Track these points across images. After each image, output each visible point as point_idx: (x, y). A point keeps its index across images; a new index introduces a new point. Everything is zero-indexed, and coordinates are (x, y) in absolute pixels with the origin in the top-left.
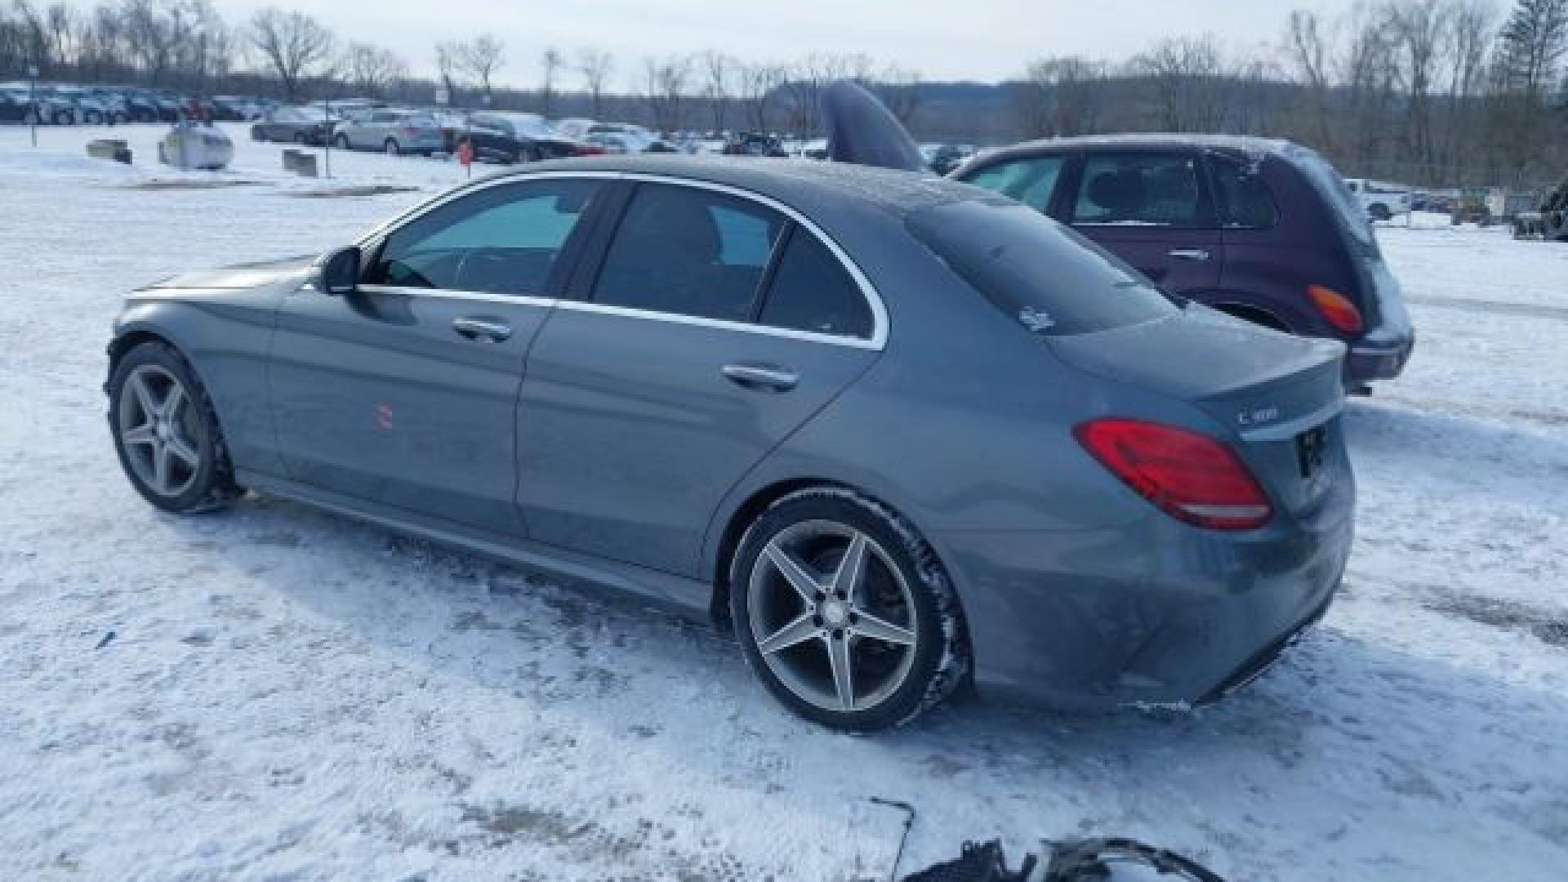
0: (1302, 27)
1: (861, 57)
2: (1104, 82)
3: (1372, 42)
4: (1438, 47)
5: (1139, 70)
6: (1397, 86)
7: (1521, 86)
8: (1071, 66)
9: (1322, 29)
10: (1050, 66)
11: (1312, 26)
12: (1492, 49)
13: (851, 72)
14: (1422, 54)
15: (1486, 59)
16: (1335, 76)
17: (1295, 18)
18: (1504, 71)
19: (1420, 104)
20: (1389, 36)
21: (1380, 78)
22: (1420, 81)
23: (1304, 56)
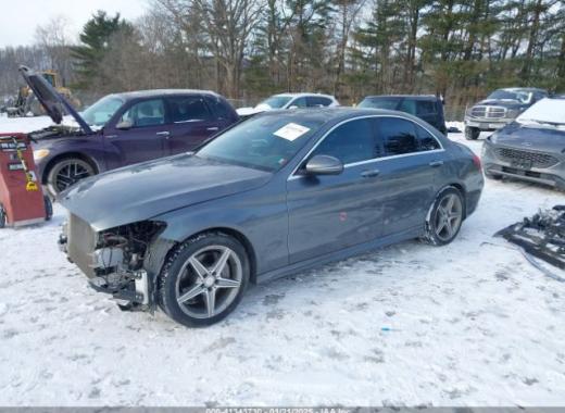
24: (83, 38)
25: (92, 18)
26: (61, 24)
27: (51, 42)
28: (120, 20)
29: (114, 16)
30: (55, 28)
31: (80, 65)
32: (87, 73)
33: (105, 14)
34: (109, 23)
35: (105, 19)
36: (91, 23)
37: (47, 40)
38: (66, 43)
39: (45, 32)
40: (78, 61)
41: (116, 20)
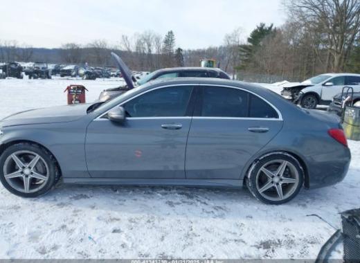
0: (125, 38)
1: (15, 41)
2: (81, 49)
3: (139, 43)
4: (152, 44)
5: (89, 46)
6: (145, 52)
7: (168, 52)
8: (73, 45)
9: (128, 39)
10: (68, 45)
11: (127, 39)
12: (162, 45)
13: (12, 45)
14: (149, 45)
15: (161, 47)
16: (133, 50)
17: (123, 36)
18: (165, 49)
19: (150, 55)
20: (142, 41)
21: (142, 50)
22: (150, 51)
23: (126, 45)
24: (249, 40)
25: (256, 28)
26: (239, 32)
27: (232, 43)
28: (273, 28)
29: (269, 26)
30: (236, 34)
31: (244, 55)
32: (246, 60)
33: (264, 25)
34: (266, 30)
35: (264, 28)
36: (255, 31)
37: (230, 42)
38: (240, 44)
39: (230, 37)
40: (243, 53)
41: (270, 28)
